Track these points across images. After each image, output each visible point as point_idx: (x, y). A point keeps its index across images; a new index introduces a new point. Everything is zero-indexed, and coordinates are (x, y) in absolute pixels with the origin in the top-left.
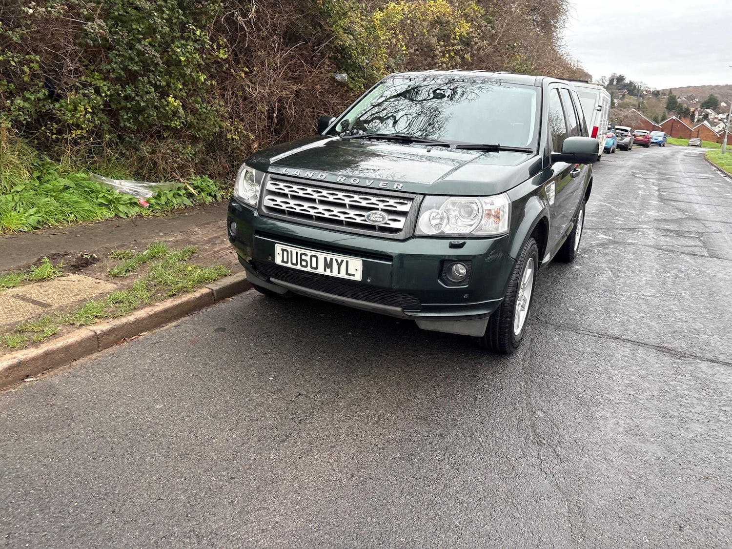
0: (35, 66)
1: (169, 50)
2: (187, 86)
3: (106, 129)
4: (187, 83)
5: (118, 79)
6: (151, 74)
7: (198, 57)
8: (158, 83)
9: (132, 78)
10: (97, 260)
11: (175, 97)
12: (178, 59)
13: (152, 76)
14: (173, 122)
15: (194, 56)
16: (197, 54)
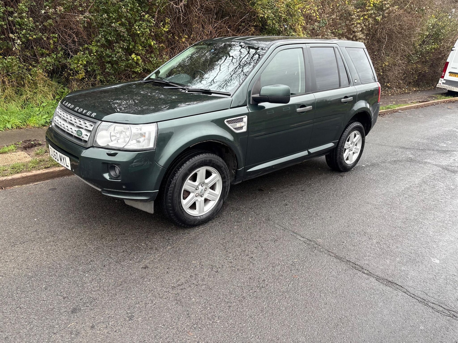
0: (56, 40)
1: (133, 27)
2: (145, 48)
3: (97, 73)
4: (145, 46)
5: (103, 46)
6: (121, 42)
7: (148, 31)
8: (124, 47)
9: (109, 45)
10: (40, 145)
11: (137, 54)
12: (137, 32)
13: (122, 42)
14: (136, 69)
15: (146, 30)
16: (148, 29)
